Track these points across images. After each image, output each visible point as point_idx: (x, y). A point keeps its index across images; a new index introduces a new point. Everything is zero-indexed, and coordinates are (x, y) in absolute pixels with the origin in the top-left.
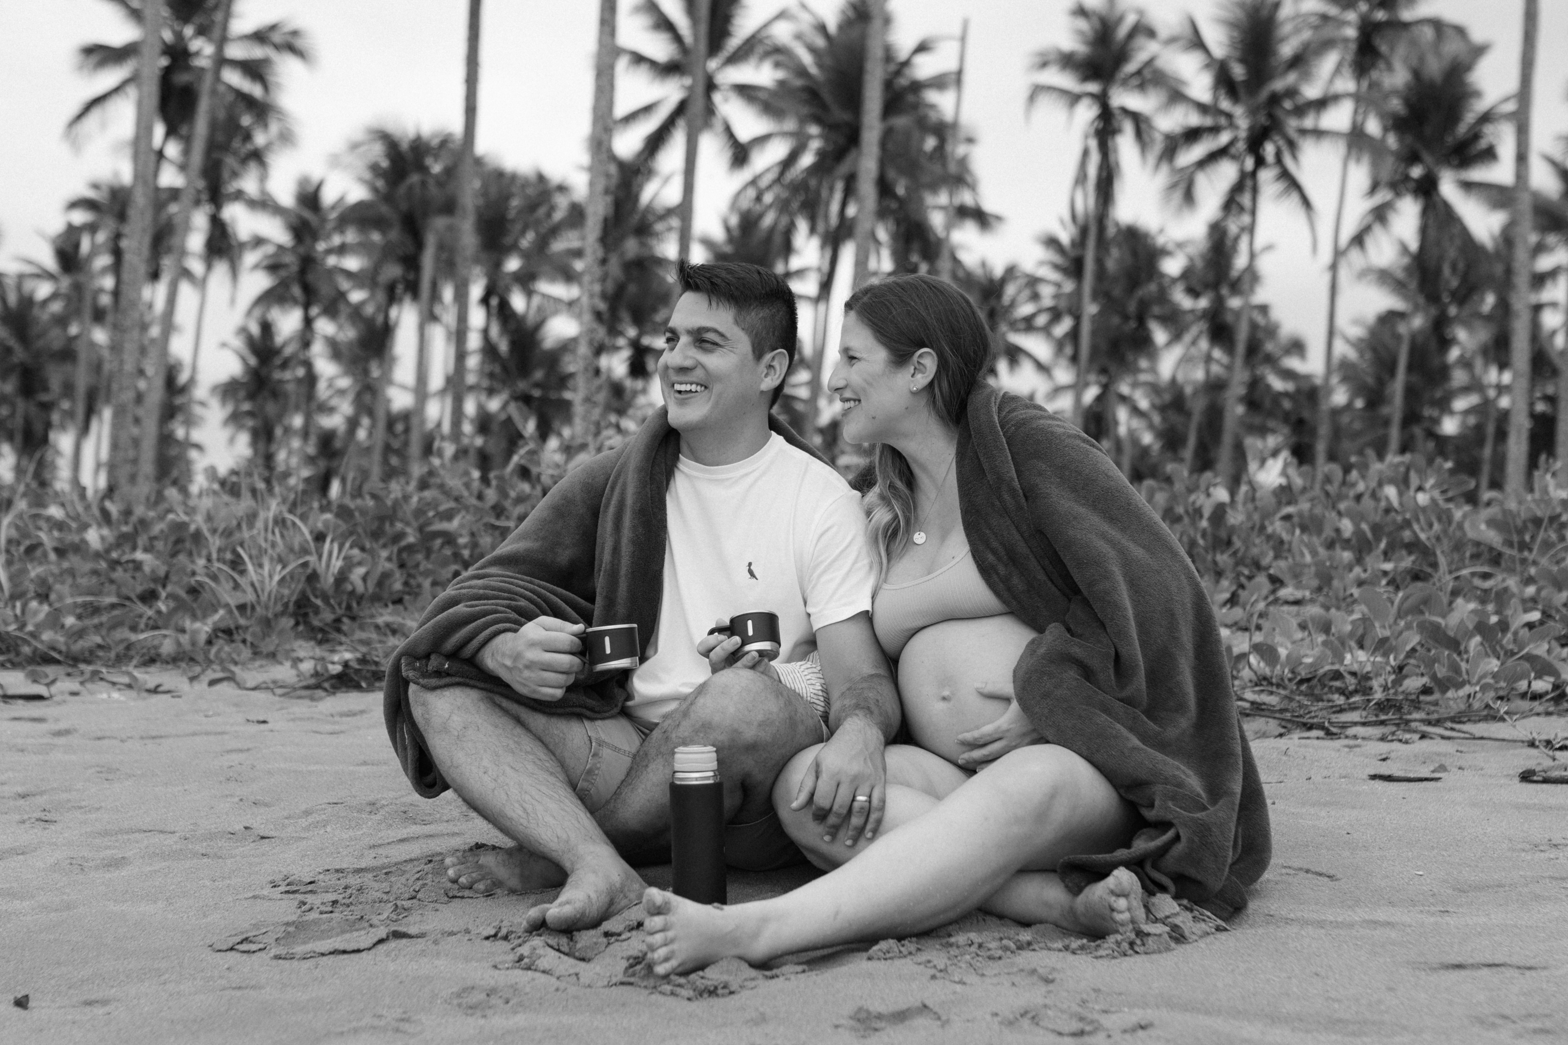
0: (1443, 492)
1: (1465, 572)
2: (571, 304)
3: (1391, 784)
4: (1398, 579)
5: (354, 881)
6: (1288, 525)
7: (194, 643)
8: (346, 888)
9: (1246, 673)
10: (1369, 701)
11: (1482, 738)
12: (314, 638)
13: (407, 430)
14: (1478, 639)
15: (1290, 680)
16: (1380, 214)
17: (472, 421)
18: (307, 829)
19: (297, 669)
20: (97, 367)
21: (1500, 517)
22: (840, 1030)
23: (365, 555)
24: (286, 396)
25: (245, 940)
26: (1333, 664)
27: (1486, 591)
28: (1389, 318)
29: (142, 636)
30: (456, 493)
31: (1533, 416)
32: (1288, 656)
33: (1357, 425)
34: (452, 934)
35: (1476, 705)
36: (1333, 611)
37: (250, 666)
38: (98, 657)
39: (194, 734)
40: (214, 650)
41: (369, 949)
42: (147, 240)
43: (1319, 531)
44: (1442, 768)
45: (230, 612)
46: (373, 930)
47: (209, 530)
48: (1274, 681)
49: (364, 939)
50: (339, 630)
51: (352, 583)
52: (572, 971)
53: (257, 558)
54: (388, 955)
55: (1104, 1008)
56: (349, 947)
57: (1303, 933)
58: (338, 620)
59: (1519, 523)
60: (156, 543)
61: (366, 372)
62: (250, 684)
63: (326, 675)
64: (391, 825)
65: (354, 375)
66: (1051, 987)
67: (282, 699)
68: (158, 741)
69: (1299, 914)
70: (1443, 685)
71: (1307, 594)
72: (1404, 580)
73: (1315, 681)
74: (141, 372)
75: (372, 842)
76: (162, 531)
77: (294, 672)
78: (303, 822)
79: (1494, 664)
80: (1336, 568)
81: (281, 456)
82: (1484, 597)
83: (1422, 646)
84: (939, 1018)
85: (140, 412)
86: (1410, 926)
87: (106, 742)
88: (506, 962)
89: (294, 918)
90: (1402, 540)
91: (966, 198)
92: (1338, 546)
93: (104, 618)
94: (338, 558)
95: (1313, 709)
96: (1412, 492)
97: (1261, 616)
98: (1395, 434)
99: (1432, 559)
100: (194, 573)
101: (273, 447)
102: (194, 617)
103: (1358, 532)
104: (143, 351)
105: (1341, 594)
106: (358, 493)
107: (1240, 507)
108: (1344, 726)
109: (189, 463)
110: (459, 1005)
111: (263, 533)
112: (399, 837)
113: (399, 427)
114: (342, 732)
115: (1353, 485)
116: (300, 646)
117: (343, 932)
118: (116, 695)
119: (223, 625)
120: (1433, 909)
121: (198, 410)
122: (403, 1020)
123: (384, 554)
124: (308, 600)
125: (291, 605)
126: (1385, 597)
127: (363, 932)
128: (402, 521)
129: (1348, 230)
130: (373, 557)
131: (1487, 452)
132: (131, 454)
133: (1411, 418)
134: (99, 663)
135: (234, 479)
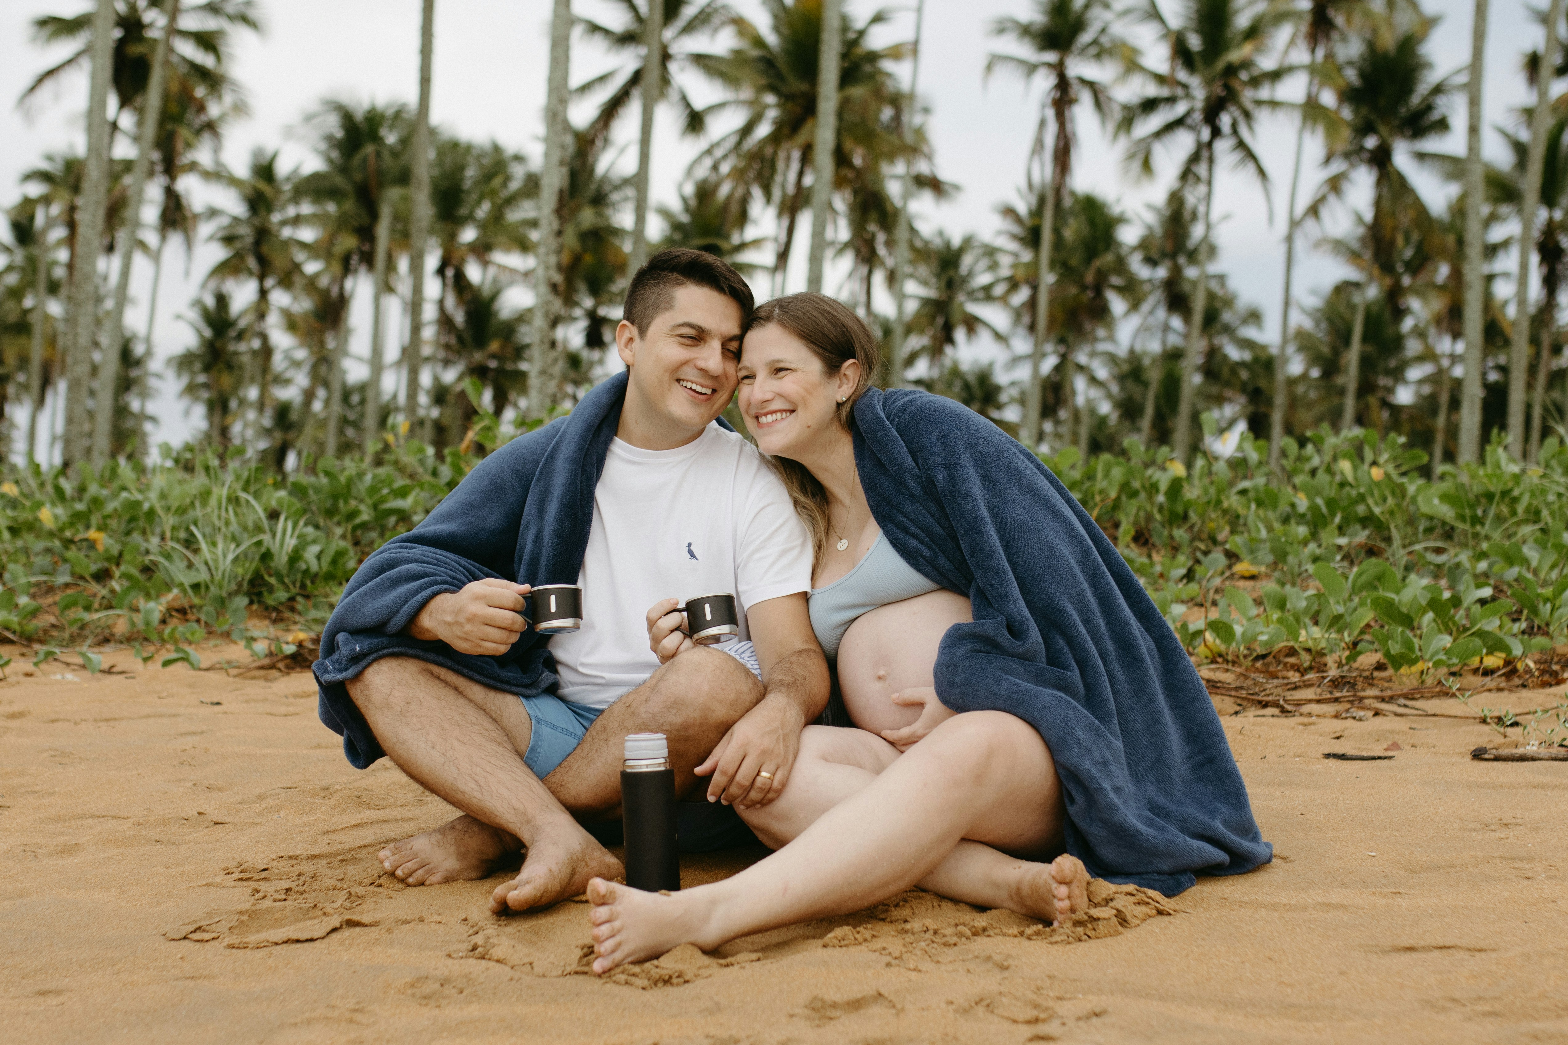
0: (1397, 467)
1: (1418, 547)
2: (527, 274)
3: (1345, 762)
4: (1353, 555)
5: (307, 868)
6: (1243, 500)
7: (148, 624)
8: (299, 875)
9: (1201, 650)
10: (1324, 678)
11: (1434, 715)
12: (268, 617)
13: (363, 402)
14: (1430, 615)
15: (1245, 657)
16: (1335, 185)
17: (428, 392)
18: (260, 814)
19: (251, 649)
20: (52, 341)
21: (1452, 491)
22: (794, 1019)
23: (318, 533)
24: (241, 367)
25: (198, 929)
26: (1288, 640)
27: (1439, 566)
28: (1343, 289)
29: (96, 616)
30: (409, 470)
31: (1486, 386)
32: (1243, 634)
33: (1313, 395)
34: (406, 922)
35: (1430, 681)
36: (1288, 587)
37: (204, 646)
38: (52, 636)
39: (148, 716)
40: (168, 630)
41: (323, 938)
42: (101, 213)
43: (1275, 505)
44: (1395, 746)
45: (184, 591)
46: (325, 919)
47: (162, 507)
48: (1230, 658)
49: (317, 928)
50: (293, 609)
51: (306, 562)
52: (526, 960)
53: (211, 536)
54: (341, 943)
55: (1057, 994)
56: (303, 937)
57: (1257, 916)
58: (292, 599)
59: (1471, 496)
60: (109, 522)
61: (322, 344)
62: (204, 664)
63: (281, 656)
64: (345, 810)
65: (310, 347)
66: (1006, 974)
67: (237, 680)
68: (112, 723)
69: (1253, 897)
70: (1397, 662)
71: (1263, 569)
72: (1357, 555)
73: (1269, 659)
74: (96, 344)
75: (326, 828)
76: (115, 510)
77: (248, 652)
78: (257, 807)
79: (1447, 641)
80: (1292, 544)
81: (236, 428)
82: (1437, 572)
83: (1376, 621)
84: (894, 1007)
85: (96, 385)
86: (1362, 908)
87: (59, 725)
88: (459, 951)
89: (247, 906)
90: (1356, 513)
91: (923, 167)
92: (1293, 521)
93: (58, 597)
94: (292, 536)
95: (1268, 686)
96: (1366, 466)
97: (1217, 591)
98: (1350, 404)
99: (1386, 532)
100: (147, 552)
101: (229, 419)
102: (148, 596)
103: (1314, 508)
104: (98, 322)
105: (1296, 570)
106: (312, 470)
107: (1196, 481)
108: (1299, 704)
109: (144, 436)
110: (413, 995)
111: (216, 512)
112: (353, 822)
113: (355, 399)
114: (297, 714)
115: (1308, 459)
116: (254, 626)
117: (297, 920)
118: (70, 676)
119: (177, 604)
120: (1385, 890)
121: (153, 382)
122: (356, 1010)
123: (339, 531)
124: (262, 578)
125: (245, 584)
126: (1339, 572)
127: (316, 921)
128: (356, 498)
129: (1303, 202)
130: (328, 536)
131: (1441, 421)
132: (86, 427)
133: (1366, 388)
134: (53, 643)
135: (188, 455)
